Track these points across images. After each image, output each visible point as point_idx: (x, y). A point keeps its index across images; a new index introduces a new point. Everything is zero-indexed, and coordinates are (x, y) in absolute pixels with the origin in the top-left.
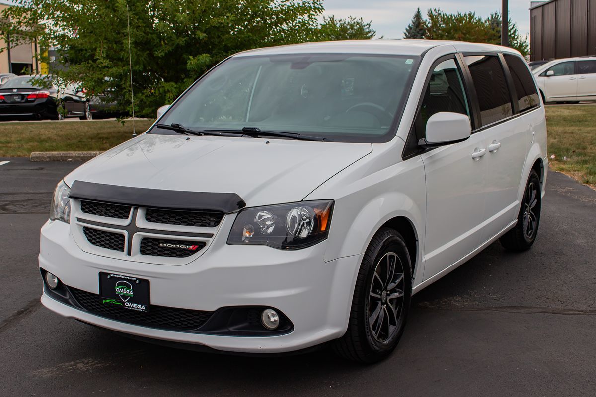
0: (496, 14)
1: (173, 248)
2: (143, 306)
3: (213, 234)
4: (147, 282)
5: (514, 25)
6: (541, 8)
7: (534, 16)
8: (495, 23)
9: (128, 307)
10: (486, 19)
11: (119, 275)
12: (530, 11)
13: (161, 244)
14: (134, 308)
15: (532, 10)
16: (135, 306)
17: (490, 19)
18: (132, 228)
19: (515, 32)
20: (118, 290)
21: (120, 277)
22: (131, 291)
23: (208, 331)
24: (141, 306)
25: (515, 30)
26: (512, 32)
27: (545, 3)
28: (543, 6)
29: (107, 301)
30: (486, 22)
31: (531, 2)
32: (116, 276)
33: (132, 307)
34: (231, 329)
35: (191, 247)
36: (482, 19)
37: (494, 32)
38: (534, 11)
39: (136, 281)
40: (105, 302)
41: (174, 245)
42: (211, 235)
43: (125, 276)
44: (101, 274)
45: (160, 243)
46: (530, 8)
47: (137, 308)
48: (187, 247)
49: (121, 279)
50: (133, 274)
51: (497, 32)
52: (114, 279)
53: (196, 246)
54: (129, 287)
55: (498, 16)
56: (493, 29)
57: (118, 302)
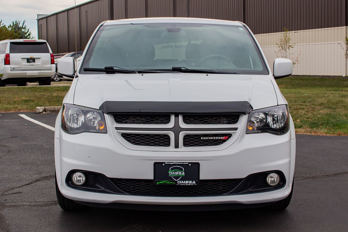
0: (16, 22)
1: (211, 140)
2: (194, 182)
3: (237, 128)
4: (198, 164)
5: (28, 30)
6: (45, 19)
7: (40, 24)
8: (17, 28)
9: (180, 184)
10: (9, 25)
11: (173, 162)
12: (37, 21)
13: (202, 138)
14: (185, 184)
15: (38, 20)
16: (187, 182)
17: (12, 25)
18: (177, 130)
19: (29, 35)
20: (171, 173)
21: (174, 163)
22: (183, 173)
23: (237, 193)
24: (192, 182)
25: (30, 33)
26: (27, 34)
27: (48, 16)
28: (47, 17)
29: (161, 182)
30: (9, 27)
31: (38, 15)
32: (170, 163)
33: (184, 183)
34: (250, 190)
35: (223, 138)
36: (6, 25)
37: (16, 34)
38: (40, 21)
39: (188, 165)
40: (158, 184)
41: (212, 138)
42: (236, 129)
43: (179, 162)
44: (156, 164)
45: (200, 137)
46: (37, 18)
47: (188, 184)
48: (221, 138)
49: (175, 165)
50: (185, 160)
51: (18, 34)
52: (168, 166)
53: (227, 137)
54: (181, 170)
55: (18, 23)
56: (16, 32)
57: (170, 182)
